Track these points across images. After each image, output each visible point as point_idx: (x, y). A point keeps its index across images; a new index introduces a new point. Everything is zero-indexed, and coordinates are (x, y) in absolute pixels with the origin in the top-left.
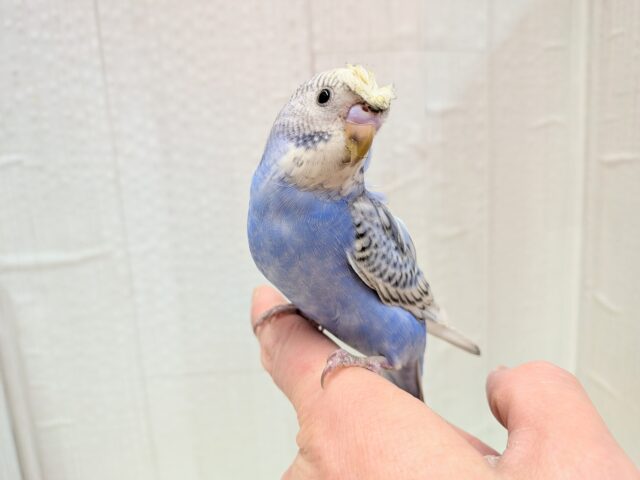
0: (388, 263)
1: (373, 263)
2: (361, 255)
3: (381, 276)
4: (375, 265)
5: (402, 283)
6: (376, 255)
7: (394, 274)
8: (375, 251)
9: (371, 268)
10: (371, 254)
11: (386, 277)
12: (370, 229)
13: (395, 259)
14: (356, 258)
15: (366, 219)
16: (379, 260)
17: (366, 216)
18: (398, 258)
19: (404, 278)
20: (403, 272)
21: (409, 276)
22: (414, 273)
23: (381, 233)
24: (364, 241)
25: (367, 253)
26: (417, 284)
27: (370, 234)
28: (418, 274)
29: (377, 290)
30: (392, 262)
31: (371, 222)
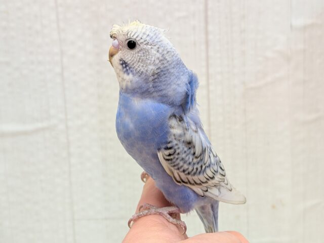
0: (185, 162)
1: (174, 162)
2: (168, 158)
3: (178, 169)
4: (175, 164)
5: (193, 173)
6: (177, 159)
7: (188, 169)
8: (177, 157)
9: (173, 165)
10: (174, 158)
11: (182, 170)
12: (176, 145)
13: (191, 160)
14: (164, 158)
15: (175, 139)
16: (178, 161)
17: (177, 137)
18: (193, 159)
19: (195, 170)
20: (195, 167)
21: (199, 169)
22: (204, 167)
23: (184, 147)
24: (171, 151)
25: (172, 157)
26: (205, 173)
27: (176, 147)
28: (208, 167)
29: (172, 176)
30: (188, 162)
31: (179, 140)
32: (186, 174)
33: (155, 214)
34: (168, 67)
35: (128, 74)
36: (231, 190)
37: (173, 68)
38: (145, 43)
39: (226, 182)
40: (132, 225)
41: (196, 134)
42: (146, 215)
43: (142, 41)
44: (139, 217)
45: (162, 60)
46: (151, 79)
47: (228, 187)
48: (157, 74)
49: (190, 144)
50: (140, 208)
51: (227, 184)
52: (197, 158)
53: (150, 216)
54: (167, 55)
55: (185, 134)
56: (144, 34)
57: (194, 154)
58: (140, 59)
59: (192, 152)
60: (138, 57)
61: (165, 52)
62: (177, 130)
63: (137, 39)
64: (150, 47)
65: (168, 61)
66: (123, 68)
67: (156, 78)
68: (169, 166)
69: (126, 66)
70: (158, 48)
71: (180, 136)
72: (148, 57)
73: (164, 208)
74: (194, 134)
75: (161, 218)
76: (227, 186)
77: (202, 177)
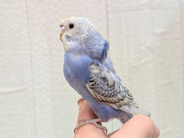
0: (102, 90)
1: (96, 90)
2: (92, 87)
3: (99, 93)
4: (97, 90)
5: (108, 96)
6: (98, 87)
7: (105, 93)
8: (97, 86)
9: (95, 91)
10: (96, 87)
11: (101, 94)
12: (96, 79)
13: (106, 88)
14: (90, 87)
15: (95, 76)
16: (98, 89)
17: (96, 75)
18: (107, 88)
19: (109, 94)
20: (110, 92)
21: (112, 94)
22: (115, 93)
23: (101, 80)
24: (93, 83)
25: (94, 86)
26: (116, 96)
27: (96, 81)
28: (118, 93)
29: (97, 98)
30: (104, 89)
31: (98, 77)
32: (104, 97)
33: (89, 124)
34: (93, 35)
35: (70, 41)
36: (138, 108)
37: (95, 35)
38: (78, 24)
39: (133, 102)
40: (76, 132)
41: (108, 73)
42: (84, 125)
43: (77, 23)
44: (80, 127)
45: (88, 31)
46: (83, 42)
47: (136, 105)
48: (86, 38)
49: (104, 79)
50: (80, 121)
51: (135, 104)
52: (110, 87)
53: (86, 125)
54: (91, 28)
55: (101, 73)
56: (78, 20)
57: (108, 85)
58: (76, 32)
59: (107, 83)
60: (75, 32)
61: (90, 27)
62: (95, 71)
63: (74, 23)
64: (81, 25)
65: (92, 32)
66: (67, 39)
67: (86, 41)
68: (93, 92)
69: (69, 38)
70: (86, 25)
71: (98, 74)
72: (80, 31)
73: (93, 120)
74: (107, 73)
75: (93, 126)
76: (134, 105)
77: (115, 99)
